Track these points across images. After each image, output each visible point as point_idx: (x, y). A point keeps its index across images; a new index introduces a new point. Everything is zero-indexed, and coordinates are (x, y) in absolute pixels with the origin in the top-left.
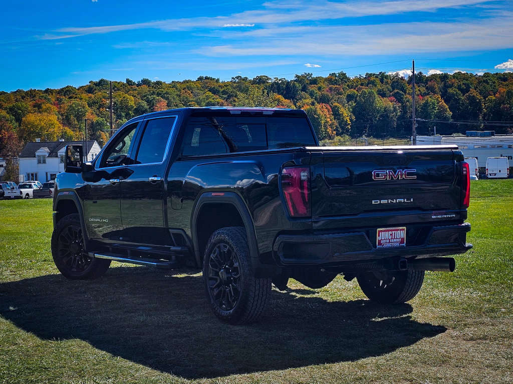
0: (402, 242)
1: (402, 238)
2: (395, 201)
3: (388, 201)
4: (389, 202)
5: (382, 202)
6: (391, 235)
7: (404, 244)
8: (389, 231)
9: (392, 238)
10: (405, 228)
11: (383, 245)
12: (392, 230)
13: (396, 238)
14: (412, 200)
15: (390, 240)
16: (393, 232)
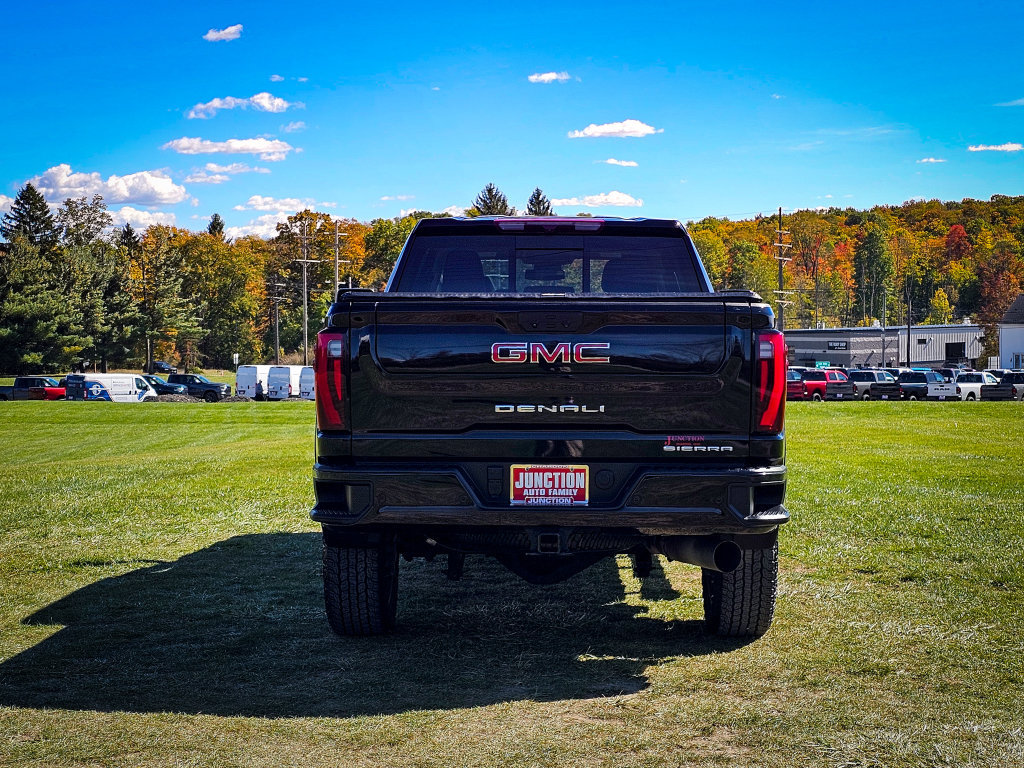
0: (580, 495)
1: (580, 489)
2: (554, 409)
3: (536, 409)
4: (540, 410)
5: (520, 409)
6: (549, 479)
7: (586, 502)
8: (544, 471)
9: (553, 487)
10: (586, 467)
11: (529, 499)
12: (552, 471)
13: (563, 486)
14: (602, 408)
15: (547, 490)
16: (557, 475)
